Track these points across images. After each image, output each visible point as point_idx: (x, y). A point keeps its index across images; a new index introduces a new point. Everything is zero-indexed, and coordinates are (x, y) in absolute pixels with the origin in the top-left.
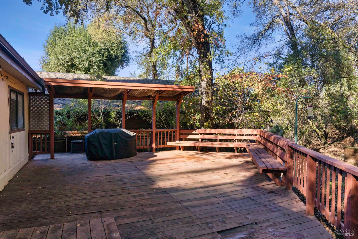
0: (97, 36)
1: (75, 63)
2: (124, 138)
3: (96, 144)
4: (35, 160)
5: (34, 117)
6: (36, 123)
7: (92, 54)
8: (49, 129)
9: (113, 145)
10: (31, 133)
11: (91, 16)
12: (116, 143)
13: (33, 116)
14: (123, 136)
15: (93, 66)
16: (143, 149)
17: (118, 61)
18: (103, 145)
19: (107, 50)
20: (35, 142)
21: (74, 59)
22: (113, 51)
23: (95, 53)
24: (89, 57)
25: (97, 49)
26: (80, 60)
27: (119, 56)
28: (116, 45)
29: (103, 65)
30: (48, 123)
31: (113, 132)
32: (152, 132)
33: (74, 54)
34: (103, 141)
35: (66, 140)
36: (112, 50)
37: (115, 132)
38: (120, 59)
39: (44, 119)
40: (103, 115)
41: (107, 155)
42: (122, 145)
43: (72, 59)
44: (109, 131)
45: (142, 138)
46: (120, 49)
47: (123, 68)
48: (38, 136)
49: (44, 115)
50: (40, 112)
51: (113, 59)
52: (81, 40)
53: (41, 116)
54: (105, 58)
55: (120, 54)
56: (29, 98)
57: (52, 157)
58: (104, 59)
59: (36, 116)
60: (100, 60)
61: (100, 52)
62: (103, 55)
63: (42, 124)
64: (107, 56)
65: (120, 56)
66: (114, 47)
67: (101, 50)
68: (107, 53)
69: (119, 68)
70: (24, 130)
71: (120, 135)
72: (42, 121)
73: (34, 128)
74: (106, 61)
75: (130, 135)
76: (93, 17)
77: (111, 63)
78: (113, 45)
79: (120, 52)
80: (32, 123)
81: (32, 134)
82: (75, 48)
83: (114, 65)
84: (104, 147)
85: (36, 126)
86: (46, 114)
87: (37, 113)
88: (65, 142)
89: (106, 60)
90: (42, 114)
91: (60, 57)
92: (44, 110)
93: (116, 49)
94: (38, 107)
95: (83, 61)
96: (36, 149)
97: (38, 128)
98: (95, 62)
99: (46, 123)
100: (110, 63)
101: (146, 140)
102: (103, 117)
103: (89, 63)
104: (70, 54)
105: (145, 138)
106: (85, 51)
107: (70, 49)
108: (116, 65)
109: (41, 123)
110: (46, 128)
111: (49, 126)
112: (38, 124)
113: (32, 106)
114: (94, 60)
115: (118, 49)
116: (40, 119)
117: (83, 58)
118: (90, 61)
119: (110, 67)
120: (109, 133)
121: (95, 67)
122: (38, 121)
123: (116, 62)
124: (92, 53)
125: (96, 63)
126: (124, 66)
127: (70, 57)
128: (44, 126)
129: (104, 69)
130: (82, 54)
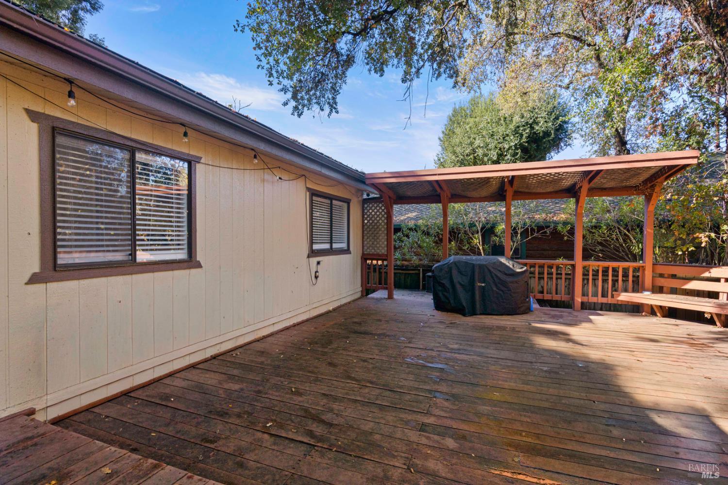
0: (507, 106)
1: (478, 155)
2: (499, 275)
3: (446, 282)
4: (369, 298)
5: (368, 235)
6: (371, 243)
7: (504, 138)
8: (386, 253)
9: (477, 288)
10: (364, 258)
11: (492, 73)
12: (483, 285)
13: (368, 233)
14: (500, 271)
15: (506, 155)
16: (561, 301)
17: (549, 141)
18: (458, 286)
19: (529, 126)
20: (381, 271)
21: (477, 150)
22: (540, 125)
23: (507, 135)
24: (499, 143)
25: (512, 127)
26: (485, 150)
27: (550, 132)
28: (544, 114)
29: (522, 152)
30: (386, 243)
31: (478, 263)
32: (573, 266)
33: (477, 142)
34: (457, 278)
35: (421, 271)
36: (537, 124)
37: (482, 263)
38: (553, 136)
39: (381, 238)
40: (481, 232)
41: (464, 304)
42: (495, 289)
43: (474, 151)
44: (472, 260)
45: (559, 276)
46: (554, 119)
47: (558, 152)
48: (380, 262)
49: (380, 232)
50: (376, 227)
51: (539, 138)
52: (487, 120)
53: (377, 233)
54: (524, 139)
55: (553, 127)
56: (363, 207)
57: (390, 297)
58: (524, 142)
59: (371, 232)
60: (516, 144)
61: (516, 131)
62: (522, 135)
63: (378, 246)
64: (527, 135)
65: (553, 132)
66: (542, 117)
67: (518, 127)
68: (528, 131)
69: (552, 154)
70: (350, 253)
71: (492, 270)
72: (378, 240)
73: (368, 250)
74: (527, 144)
75: (515, 269)
76: (495, 74)
77: (536, 146)
78: (539, 116)
79: (553, 125)
80: (366, 242)
81: (366, 259)
82: (479, 133)
83: (542, 148)
84: (459, 288)
85: (371, 248)
86: (383, 229)
87: (372, 228)
88: (420, 274)
89: (526, 142)
90: (378, 229)
91: (458, 150)
92: (381, 224)
93: (545, 121)
94: (373, 219)
95: (490, 150)
96: (383, 282)
97: (373, 251)
98: (509, 149)
99: (383, 243)
100: (534, 146)
101: (567, 283)
102: (482, 235)
103: (499, 152)
104: (471, 144)
105: (566, 279)
106: (492, 135)
107: (472, 136)
108: (545, 148)
109: (377, 244)
110: (383, 251)
111: (386, 249)
112: (374, 246)
113: (366, 219)
114: (507, 146)
115: (548, 120)
116: (376, 238)
117: (490, 146)
118: (500, 149)
119: (535, 153)
120: (470, 263)
121: (509, 157)
122: (373, 240)
123: (545, 143)
124: (503, 134)
125: (510, 151)
126: (562, 147)
127: (471, 148)
128: (381, 248)
129: (523, 158)
130: (488, 141)
